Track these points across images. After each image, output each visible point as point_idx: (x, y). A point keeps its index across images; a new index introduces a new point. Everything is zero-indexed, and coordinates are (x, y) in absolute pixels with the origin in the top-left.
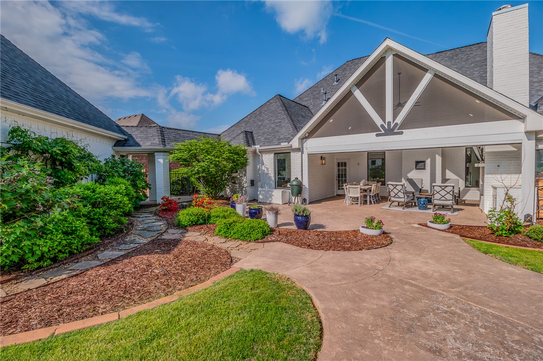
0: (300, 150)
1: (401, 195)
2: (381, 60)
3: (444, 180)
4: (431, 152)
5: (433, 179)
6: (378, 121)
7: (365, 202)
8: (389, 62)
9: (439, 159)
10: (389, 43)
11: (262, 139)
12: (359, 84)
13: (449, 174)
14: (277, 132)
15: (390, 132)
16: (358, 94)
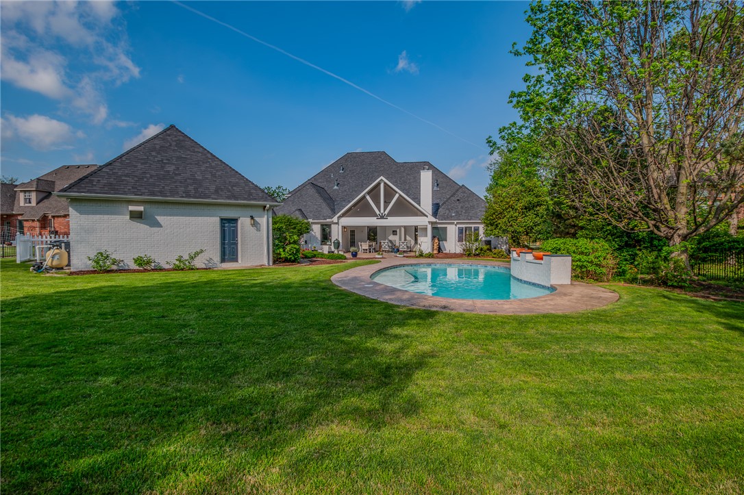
0: (337, 223)
1: (387, 247)
2: (379, 184)
3: (405, 240)
4: (400, 227)
5: (400, 239)
6: (378, 212)
7: (370, 252)
8: (382, 185)
9: (403, 229)
10: (382, 177)
11: (311, 215)
12: (369, 193)
13: (408, 238)
14: (320, 211)
15: (382, 217)
16: (368, 197)
